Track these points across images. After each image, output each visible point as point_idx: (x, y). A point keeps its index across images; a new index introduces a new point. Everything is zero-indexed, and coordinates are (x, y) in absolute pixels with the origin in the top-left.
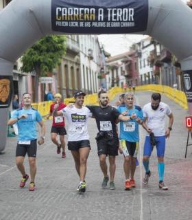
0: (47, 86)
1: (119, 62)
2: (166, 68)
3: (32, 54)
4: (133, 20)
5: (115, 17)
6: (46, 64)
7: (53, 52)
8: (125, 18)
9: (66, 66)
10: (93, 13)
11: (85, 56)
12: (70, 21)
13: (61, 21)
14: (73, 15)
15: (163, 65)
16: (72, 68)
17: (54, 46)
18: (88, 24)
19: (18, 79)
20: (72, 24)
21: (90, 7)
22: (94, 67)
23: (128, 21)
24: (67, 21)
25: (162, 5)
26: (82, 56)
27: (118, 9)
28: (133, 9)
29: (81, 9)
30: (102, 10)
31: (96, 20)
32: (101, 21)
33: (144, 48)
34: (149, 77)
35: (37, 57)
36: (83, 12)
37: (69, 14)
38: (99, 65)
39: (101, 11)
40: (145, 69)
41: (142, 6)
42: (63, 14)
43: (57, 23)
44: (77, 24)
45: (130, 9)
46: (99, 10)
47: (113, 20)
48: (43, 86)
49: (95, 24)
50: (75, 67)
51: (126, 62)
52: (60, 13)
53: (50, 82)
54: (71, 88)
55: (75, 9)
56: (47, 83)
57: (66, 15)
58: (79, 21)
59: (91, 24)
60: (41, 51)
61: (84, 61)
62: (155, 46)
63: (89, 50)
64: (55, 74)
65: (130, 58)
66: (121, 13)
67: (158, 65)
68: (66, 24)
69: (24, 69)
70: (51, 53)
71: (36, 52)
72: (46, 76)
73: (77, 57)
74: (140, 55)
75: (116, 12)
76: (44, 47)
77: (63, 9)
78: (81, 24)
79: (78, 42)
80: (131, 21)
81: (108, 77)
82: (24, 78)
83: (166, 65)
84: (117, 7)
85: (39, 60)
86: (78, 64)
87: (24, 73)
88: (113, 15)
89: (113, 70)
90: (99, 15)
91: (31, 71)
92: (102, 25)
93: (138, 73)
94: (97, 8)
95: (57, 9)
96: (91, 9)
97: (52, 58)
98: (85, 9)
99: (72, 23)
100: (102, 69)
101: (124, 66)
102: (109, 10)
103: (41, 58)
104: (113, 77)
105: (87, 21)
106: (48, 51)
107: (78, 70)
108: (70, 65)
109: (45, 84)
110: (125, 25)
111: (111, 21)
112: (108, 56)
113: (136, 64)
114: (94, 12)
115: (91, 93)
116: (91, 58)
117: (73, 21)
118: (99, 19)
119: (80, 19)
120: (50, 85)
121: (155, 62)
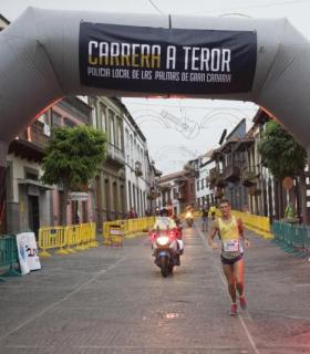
0: (80, 204)
1: (172, 183)
2: (231, 189)
3: (58, 158)
4: (228, 70)
5: (198, 64)
6: (78, 172)
7: (88, 155)
8: (215, 67)
9: (107, 181)
10: (156, 54)
11: (132, 170)
12: (115, 67)
13: (98, 66)
14: (120, 56)
15: (227, 185)
16: (115, 184)
17: (90, 148)
18: (147, 75)
19: (38, 194)
20: (118, 74)
21: (151, 43)
22: (143, 186)
23: (220, 72)
24: (109, 66)
25: (280, 45)
26: (128, 170)
27: (203, 50)
28: (229, 51)
29: (134, 46)
30: (174, 48)
31: (163, 68)
32: (171, 70)
33: (202, 166)
34: (208, 200)
35: (65, 162)
36: (138, 50)
37: (112, 55)
38: (148, 184)
39: (172, 50)
40: (203, 192)
41: (246, 46)
42: (101, 55)
43: (90, 70)
44: (126, 73)
45: (224, 51)
46: (169, 48)
47: (193, 68)
48: (75, 204)
49: (160, 75)
50: (119, 183)
51: (180, 182)
52: (96, 51)
53: (84, 199)
54: (113, 210)
55: (123, 45)
56: (80, 200)
57: (106, 55)
58: (131, 69)
59: (153, 75)
60: (72, 154)
61: (130, 176)
62: (217, 162)
63: (138, 163)
64: (91, 190)
65: (186, 178)
66: (207, 56)
67: (221, 186)
68: (107, 72)
69: (47, 179)
70: (86, 158)
71: (64, 155)
72: (79, 191)
73: (121, 171)
74: (197, 175)
75: (198, 53)
76: (75, 148)
77: (101, 44)
78: (135, 74)
79: (123, 151)
80: (225, 72)
81: (159, 200)
82: (48, 192)
83: (231, 184)
84: (201, 46)
85: (68, 166)
86: (123, 179)
87: (47, 186)
88: (194, 59)
89: (164, 193)
90: (169, 58)
91: (56, 182)
92: (173, 76)
93: (194, 195)
94: (164, 45)
95: (91, 42)
96: (154, 47)
97: (87, 164)
98: (143, 46)
99: (119, 71)
100: (152, 188)
101: (177, 188)
102: (187, 49)
103: (71, 163)
104: (164, 200)
105: (145, 68)
106: (81, 154)
107: (122, 187)
108: (111, 181)
109: (77, 202)
110: (213, 78)
111: (190, 70)
112: (158, 175)
113: (193, 185)
114: (159, 53)
115: (137, 217)
116: (139, 174)
117: (120, 67)
118: (168, 67)
119: (134, 65)
120: (84, 203)
121: (217, 182)
